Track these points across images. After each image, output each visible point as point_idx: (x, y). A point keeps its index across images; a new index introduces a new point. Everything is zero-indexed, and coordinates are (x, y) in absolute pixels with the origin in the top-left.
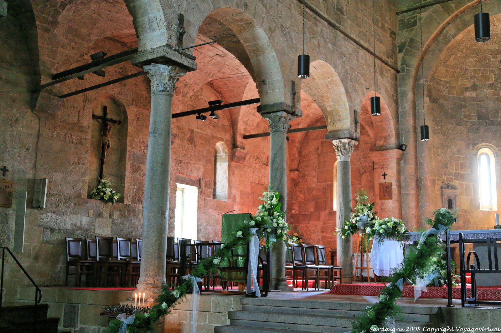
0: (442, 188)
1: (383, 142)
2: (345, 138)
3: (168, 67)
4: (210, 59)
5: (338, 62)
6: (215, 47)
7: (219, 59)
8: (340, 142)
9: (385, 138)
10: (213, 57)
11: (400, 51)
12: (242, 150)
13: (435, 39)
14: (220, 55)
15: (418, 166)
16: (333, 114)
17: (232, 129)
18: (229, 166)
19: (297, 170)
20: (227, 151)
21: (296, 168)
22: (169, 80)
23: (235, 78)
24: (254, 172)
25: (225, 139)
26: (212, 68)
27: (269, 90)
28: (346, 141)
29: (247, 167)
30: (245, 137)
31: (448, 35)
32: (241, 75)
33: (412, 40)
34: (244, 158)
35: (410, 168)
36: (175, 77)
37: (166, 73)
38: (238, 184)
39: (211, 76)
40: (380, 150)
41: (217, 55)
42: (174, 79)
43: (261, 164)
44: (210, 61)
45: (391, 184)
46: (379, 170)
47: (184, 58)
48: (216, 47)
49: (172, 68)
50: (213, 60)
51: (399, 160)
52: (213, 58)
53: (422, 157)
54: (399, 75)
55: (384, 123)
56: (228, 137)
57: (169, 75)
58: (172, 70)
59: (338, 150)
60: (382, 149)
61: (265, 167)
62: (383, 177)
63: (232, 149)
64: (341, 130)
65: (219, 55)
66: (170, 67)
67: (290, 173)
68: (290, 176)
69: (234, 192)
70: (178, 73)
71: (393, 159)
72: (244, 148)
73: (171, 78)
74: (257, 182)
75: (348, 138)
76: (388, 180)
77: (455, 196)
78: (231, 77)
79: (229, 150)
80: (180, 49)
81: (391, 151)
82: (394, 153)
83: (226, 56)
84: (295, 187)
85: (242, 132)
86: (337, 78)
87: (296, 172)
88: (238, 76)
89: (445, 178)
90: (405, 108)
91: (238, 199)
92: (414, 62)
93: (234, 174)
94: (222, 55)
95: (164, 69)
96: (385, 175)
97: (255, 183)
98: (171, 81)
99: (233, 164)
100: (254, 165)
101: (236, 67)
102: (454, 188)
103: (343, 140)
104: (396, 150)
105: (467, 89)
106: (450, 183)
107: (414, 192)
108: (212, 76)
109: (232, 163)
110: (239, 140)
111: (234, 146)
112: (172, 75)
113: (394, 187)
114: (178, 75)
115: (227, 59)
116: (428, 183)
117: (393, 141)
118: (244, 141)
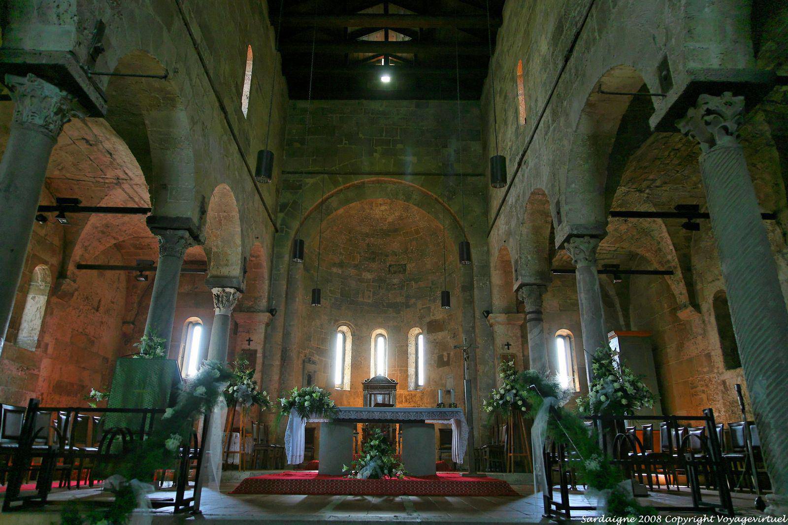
0: (304, 361)
1: (252, 303)
2: (231, 287)
3: (61, 91)
4: (69, 143)
5: (240, 196)
6: (87, 125)
7: (83, 146)
8: (224, 291)
9: (256, 298)
10: (76, 142)
11: (281, 211)
12: (72, 283)
13: (317, 207)
14: (87, 141)
15: (286, 335)
16: (219, 256)
17: (62, 252)
18: (48, 303)
19: (133, 324)
20: (49, 279)
21: (132, 320)
22: (56, 114)
23: (91, 183)
24: (79, 316)
25: (50, 264)
26: (66, 156)
27: (170, 199)
28: (232, 291)
29: (71, 308)
30: (80, 267)
31: (331, 206)
32: (102, 180)
33: (295, 202)
34: (72, 295)
35: (278, 337)
36: (67, 113)
37: (55, 100)
38: (55, 329)
39: (60, 168)
40: (247, 312)
41: (83, 139)
42: (64, 116)
43: (90, 308)
44: (68, 145)
45: (256, 351)
46: (244, 334)
47: (92, 88)
48: (90, 125)
49: (67, 95)
50: (74, 146)
51: (267, 325)
52: (74, 142)
53: (290, 325)
54: (277, 235)
55: (257, 282)
56: (55, 261)
57: (59, 104)
58: (65, 98)
59: (218, 301)
60: (251, 310)
61: (94, 312)
62: (248, 342)
63: (57, 278)
64: (226, 277)
65: (85, 139)
66: (64, 93)
67: (123, 326)
68: (121, 330)
69: (47, 339)
70: (72, 110)
71: (261, 323)
72: (74, 281)
73: (59, 111)
74: (81, 330)
75: (235, 288)
76: (253, 346)
77: (315, 372)
78: (84, 181)
79: (52, 279)
80: (90, 71)
81: (260, 314)
82: (265, 317)
83: (96, 145)
84: (126, 345)
85: (78, 258)
86: (236, 215)
87: (132, 326)
88: (97, 182)
89: (307, 351)
90: (279, 270)
91: (50, 350)
92: (296, 225)
93: (52, 313)
94: (91, 142)
95: (52, 93)
96: (249, 340)
97: (77, 331)
98: (60, 116)
99: (54, 300)
100: (81, 307)
101: (102, 167)
102: (314, 363)
103: (228, 290)
104: (268, 314)
105: (334, 265)
106: (312, 357)
107: (279, 364)
108: (62, 169)
109: (53, 297)
110: (71, 268)
111: (60, 274)
112: (64, 107)
113: (259, 355)
114: (73, 112)
115: (96, 150)
116: (294, 354)
117: (264, 303)
118: (76, 271)
